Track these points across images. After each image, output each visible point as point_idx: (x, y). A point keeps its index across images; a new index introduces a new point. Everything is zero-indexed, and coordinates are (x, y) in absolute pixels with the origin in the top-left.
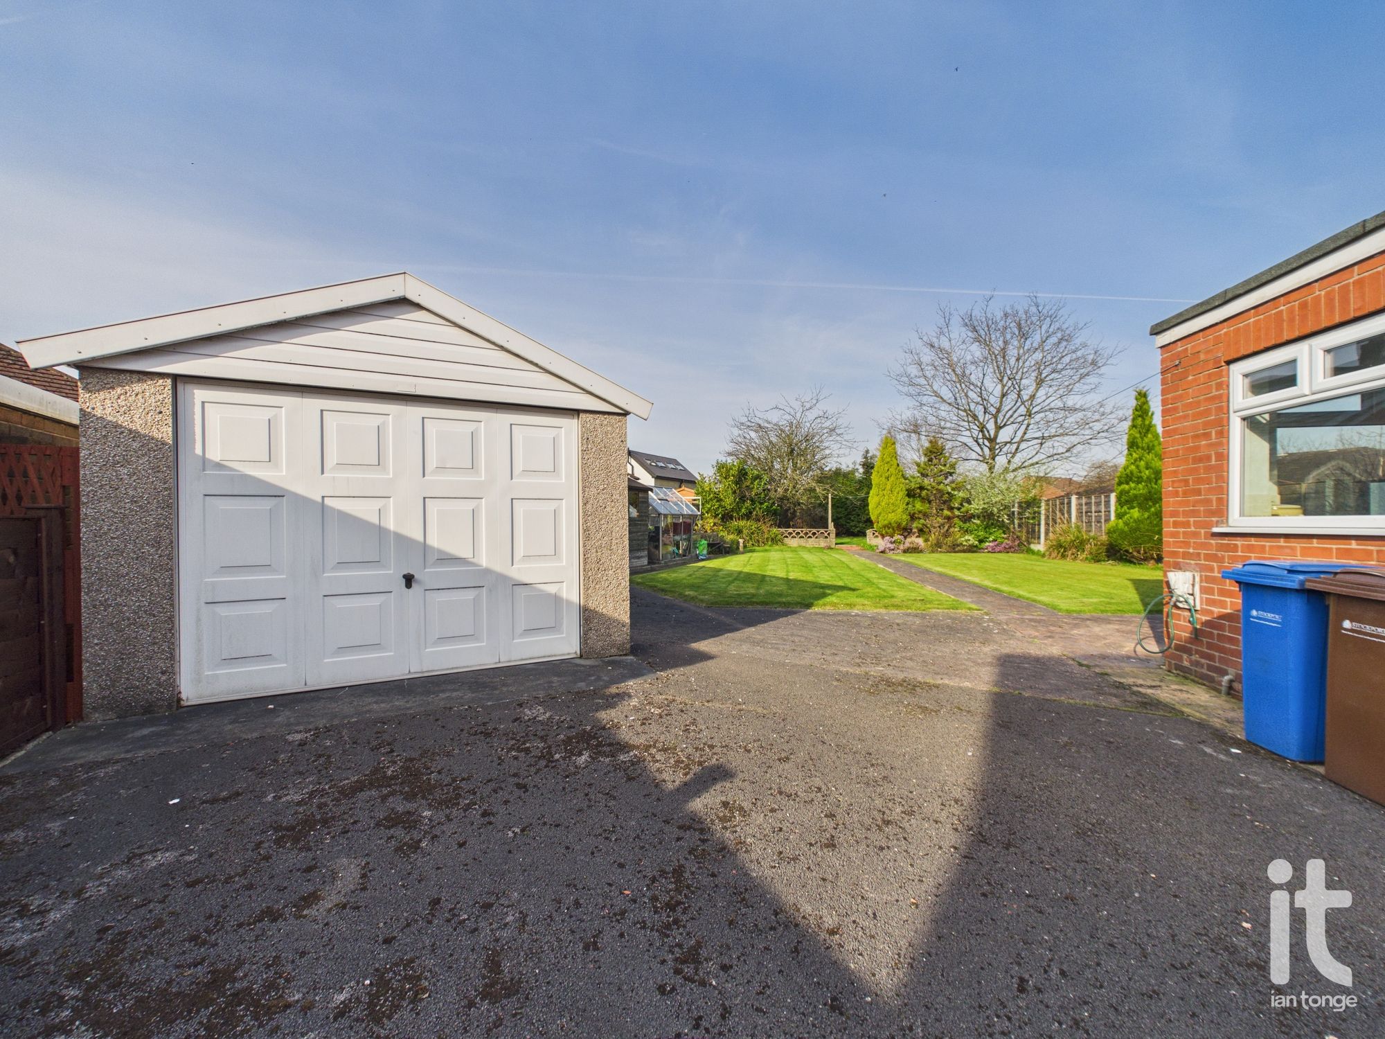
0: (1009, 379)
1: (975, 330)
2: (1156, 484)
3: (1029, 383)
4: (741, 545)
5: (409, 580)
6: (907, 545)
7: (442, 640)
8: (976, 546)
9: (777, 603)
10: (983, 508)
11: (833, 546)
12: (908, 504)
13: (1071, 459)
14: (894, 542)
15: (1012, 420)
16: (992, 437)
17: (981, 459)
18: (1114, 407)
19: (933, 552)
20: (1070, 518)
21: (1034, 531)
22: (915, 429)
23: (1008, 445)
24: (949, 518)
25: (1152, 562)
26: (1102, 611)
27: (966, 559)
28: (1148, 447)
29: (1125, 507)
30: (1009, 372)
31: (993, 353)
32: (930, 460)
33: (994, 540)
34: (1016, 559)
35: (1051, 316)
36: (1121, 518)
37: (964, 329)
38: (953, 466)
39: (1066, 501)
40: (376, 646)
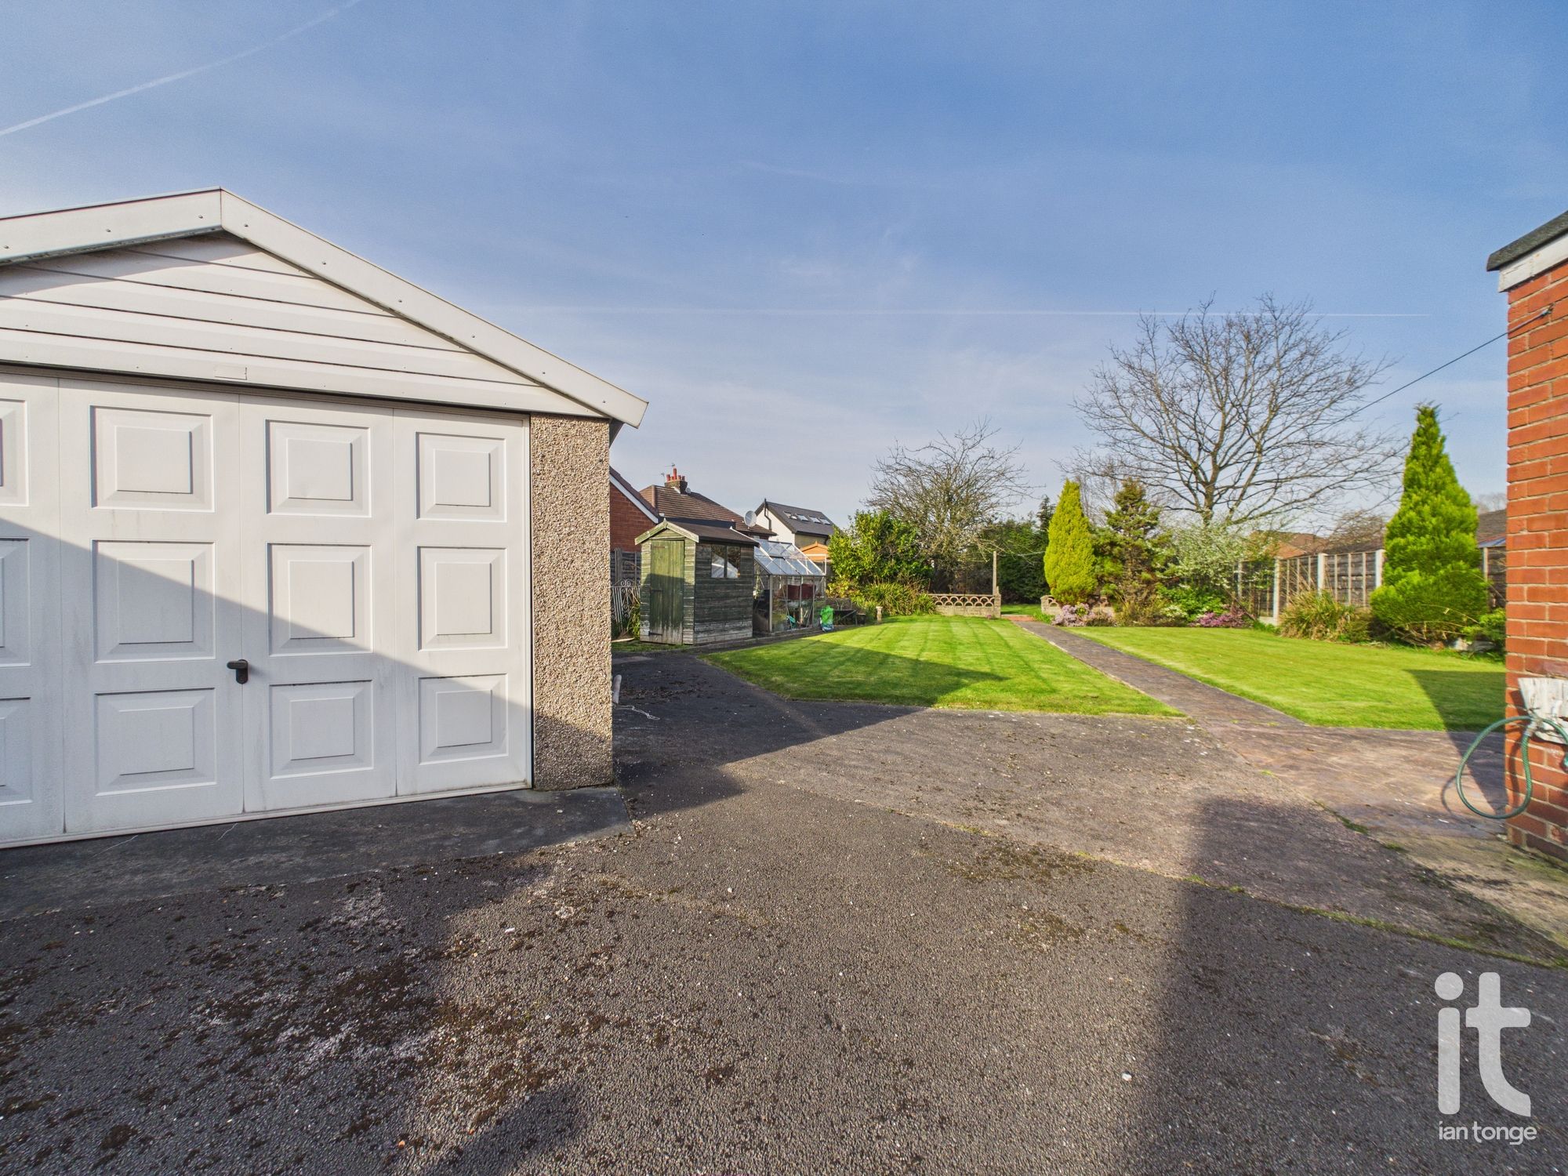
0: (1233, 406)
1: (1187, 344)
2: (1447, 536)
3: (1259, 413)
4: (879, 613)
5: (242, 672)
6: (1092, 616)
7: (299, 762)
8: (1185, 618)
9: (888, 696)
10: (1195, 570)
11: (998, 616)
12: (1094, 564)
13: (1316, 507)
14: (1076, 612)
15: (1236, 457)
16: (1209, 479)
17: (1194, 507)
18: (1378, 439)
19: (1126, 625)
20: (1316, 583)
21: (1264, 600)
22: (1110, 472)
23: (1230, 490)
24: (1148, 582)
25: (1439, 644)
26: (1375, 724)
27: (1170, 635)
28: (1436, 486)
29: (1400, 569)
30: (1233, 397)
31: (1212, 374)
32: (1125, 509)
33: (1210, 611)
34: (1239, 637)
35: (1292, 323)
36: (1393, 584)
37: (1173, 345)
38: (1155, 516)
39: (1310, 560)
40: (188, 772)
